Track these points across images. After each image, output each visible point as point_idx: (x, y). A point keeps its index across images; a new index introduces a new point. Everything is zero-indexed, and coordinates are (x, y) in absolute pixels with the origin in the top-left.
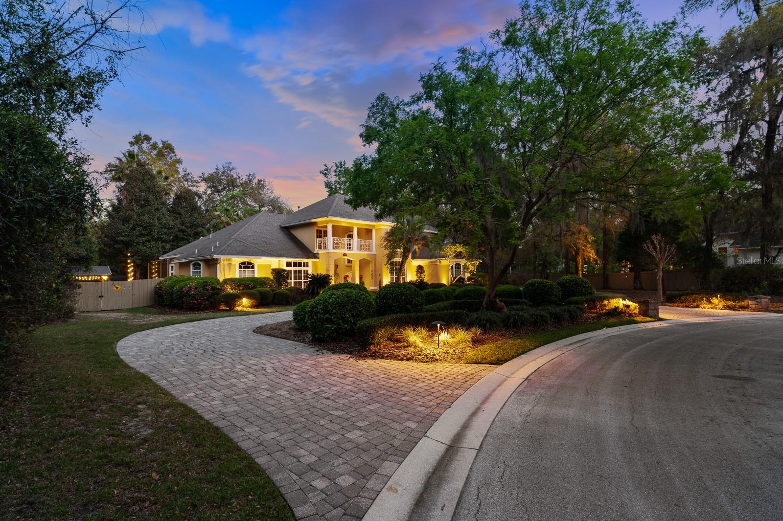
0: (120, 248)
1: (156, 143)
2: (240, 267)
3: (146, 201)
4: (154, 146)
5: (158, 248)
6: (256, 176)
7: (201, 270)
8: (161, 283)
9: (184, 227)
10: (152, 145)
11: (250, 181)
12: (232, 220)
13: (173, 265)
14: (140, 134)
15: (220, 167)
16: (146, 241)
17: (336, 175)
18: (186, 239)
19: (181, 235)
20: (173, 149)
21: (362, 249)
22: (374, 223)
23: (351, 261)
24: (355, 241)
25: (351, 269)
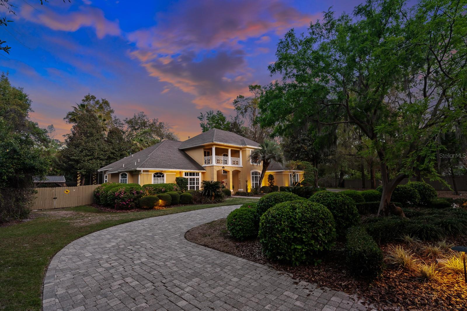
0: (72, 164)
1: (98, 101)
2: (154, 176)
3: (91, 134)
4: (97, 102)
5: (97, 164)
6: (159, 120)
7: (127, 179)
8: (99, 188)
9: (114, 151)
10: (96, 102)
11: (155, 123)
12: (144, 147)
13: (107, 175)
14: (89, 95)
15: (137, 115)
16: (90, 159)
17: (207, 119)
18: (115, 159)
19: (112, 156)
20: (109, 104)
21: (234, 164)
22: (241, 146)
23: (225, 172)
24: (230, 158)
25: (226, 177)
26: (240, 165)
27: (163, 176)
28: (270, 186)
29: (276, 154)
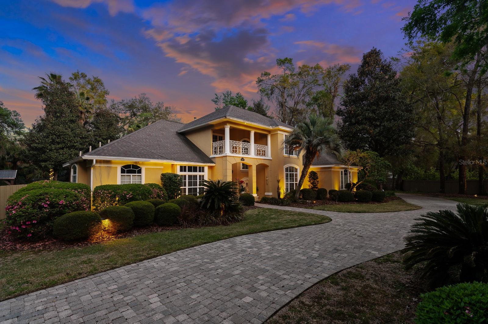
1: (89, 79)
4: (89, 82)
6: (165, 105)
7: (77, 175)
10: (87, 81)
11: (160, 108)
14: (78, 73)
17: (224, 103)
20: (102, 83)
21: (258, 154)
22: (271, 128)
23: (246, 166)
24: (252, 146)
25: (247, 174)
26: (268, 156)
27: (140, 172)
28: (312, 188)
29: (330, 137)
